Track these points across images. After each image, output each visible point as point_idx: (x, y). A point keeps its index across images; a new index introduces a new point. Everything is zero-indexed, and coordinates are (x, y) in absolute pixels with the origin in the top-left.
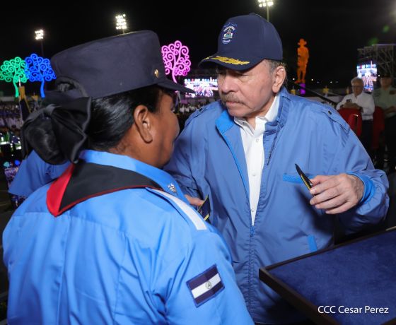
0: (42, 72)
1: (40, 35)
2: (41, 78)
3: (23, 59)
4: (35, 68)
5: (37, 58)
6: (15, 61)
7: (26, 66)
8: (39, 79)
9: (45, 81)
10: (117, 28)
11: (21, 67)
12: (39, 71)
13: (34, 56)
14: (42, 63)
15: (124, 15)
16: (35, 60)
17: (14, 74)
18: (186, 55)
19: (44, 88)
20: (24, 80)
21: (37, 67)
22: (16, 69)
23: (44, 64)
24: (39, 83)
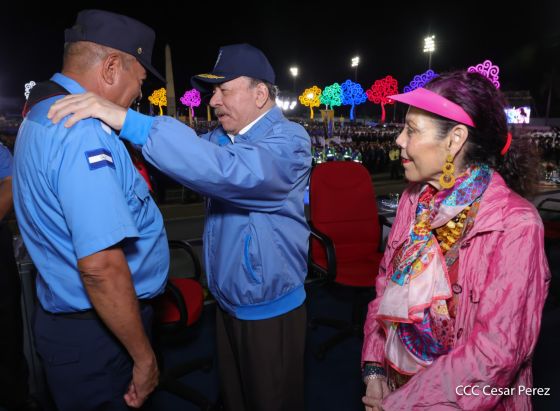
0: (353, 96)
1: (355, 62)
2: (352, 102)
3: (340, 84)
4: (348, 93)
5: (351, 84)
6: (334, 86)
7: (342, 91)
8: (350, 103)
9: (355, 105)
10: (425, 51)
11: (338, 92)
12: (351, 95)
13: (348, 82)
14: (354, 88)
15: (433, 37)
16: (349, 86)
17: (332, 98)
18: (495, 76)
19: (354, 111)
20: (339, 104)
21: (350, 92)
22: (334, 94)
23: (356, 88)
24: (350, 106)
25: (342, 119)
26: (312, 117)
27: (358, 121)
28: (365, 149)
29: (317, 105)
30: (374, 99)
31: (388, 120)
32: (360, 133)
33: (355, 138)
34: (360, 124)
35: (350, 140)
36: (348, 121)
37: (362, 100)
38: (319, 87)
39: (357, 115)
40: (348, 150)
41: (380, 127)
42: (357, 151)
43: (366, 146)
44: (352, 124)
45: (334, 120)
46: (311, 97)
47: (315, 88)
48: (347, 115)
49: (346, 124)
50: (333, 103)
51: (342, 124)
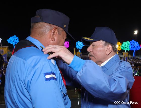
0: (135, 47)
1: (136, 32)
2: (134, 49)
3: (129, 42)
5: (134, 41)
6: (127, 42)
7: (130, 44)
8: (133, 50)
13: (133, 41)
16: (133, 42)
19: (135, 53)
20: (129, 50)
21: (133, 45)
22: (127, 46)
23: (136, 44)
24: (133, 51)
25: (130, 56)
27: (136, 57)
29: (120, 50)
32: (137, 62)
33: (136, 64)
34: (137, 59)
35: (133, 65)
36: (132, 57)
37: (138, 48)
38: (120, 42)
39: (136, 55)
40: (133, 70)
42: (137, 70)
43: (140, 68)
44: (134, 58)
48: (132, 55)
49: (131, 58)
50: (126, 49)
51: (130, 58)
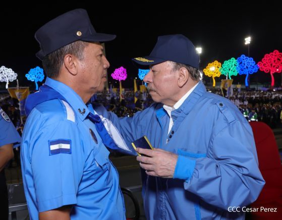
0: (247, 67)
1: (248, 40)
2: (246, 72)
3: (236, 59)
4: (243, 65)
5: (245, 58)
6: (231, 61)
7: (238, 64)
8: (245, 73)
9: (249, 74)
11: (235, 65)
12: (245, 67)
13: (243, 57)
14: (248, 61)
16: (244, 59)
17: (230, 69)
19: (248, 79)
20: (236, 74)
21: (244, 64)
22: (231, 67)
23: (249, 62)
25: (239, 86)
26: (214, 85)
27: (252, 87)
28: (260, 110)
29: (218, 75)
30: (264, 69)
31: (277, 85)
32: (254, 97)
34: (254, 89)
35: (246, 103)
36: (244, 87)
37: (255, 70)
38: (219, 62)
39: (250, 82)
40: (245, 111)
41: (270, 91)
42: (253, 111)
43: (260, 107)
44: (247, 89)
45: (233, 86)
46: (213, 69)
47: (216, 62)
49: (242, 89)
50: (231, 73)
51: (239, 90)
